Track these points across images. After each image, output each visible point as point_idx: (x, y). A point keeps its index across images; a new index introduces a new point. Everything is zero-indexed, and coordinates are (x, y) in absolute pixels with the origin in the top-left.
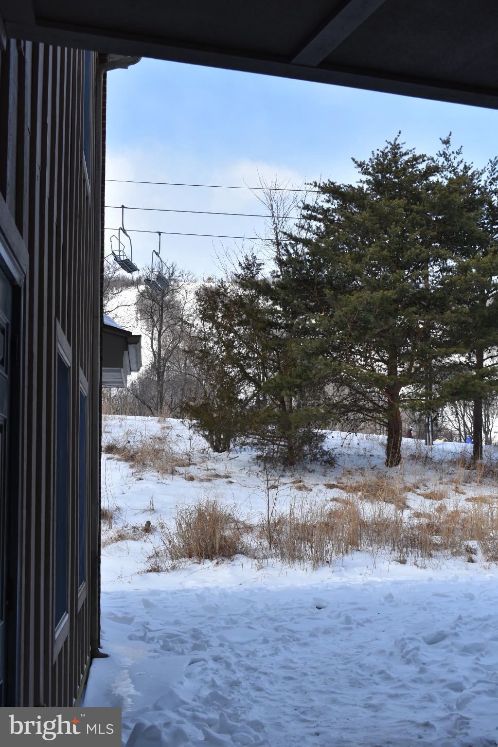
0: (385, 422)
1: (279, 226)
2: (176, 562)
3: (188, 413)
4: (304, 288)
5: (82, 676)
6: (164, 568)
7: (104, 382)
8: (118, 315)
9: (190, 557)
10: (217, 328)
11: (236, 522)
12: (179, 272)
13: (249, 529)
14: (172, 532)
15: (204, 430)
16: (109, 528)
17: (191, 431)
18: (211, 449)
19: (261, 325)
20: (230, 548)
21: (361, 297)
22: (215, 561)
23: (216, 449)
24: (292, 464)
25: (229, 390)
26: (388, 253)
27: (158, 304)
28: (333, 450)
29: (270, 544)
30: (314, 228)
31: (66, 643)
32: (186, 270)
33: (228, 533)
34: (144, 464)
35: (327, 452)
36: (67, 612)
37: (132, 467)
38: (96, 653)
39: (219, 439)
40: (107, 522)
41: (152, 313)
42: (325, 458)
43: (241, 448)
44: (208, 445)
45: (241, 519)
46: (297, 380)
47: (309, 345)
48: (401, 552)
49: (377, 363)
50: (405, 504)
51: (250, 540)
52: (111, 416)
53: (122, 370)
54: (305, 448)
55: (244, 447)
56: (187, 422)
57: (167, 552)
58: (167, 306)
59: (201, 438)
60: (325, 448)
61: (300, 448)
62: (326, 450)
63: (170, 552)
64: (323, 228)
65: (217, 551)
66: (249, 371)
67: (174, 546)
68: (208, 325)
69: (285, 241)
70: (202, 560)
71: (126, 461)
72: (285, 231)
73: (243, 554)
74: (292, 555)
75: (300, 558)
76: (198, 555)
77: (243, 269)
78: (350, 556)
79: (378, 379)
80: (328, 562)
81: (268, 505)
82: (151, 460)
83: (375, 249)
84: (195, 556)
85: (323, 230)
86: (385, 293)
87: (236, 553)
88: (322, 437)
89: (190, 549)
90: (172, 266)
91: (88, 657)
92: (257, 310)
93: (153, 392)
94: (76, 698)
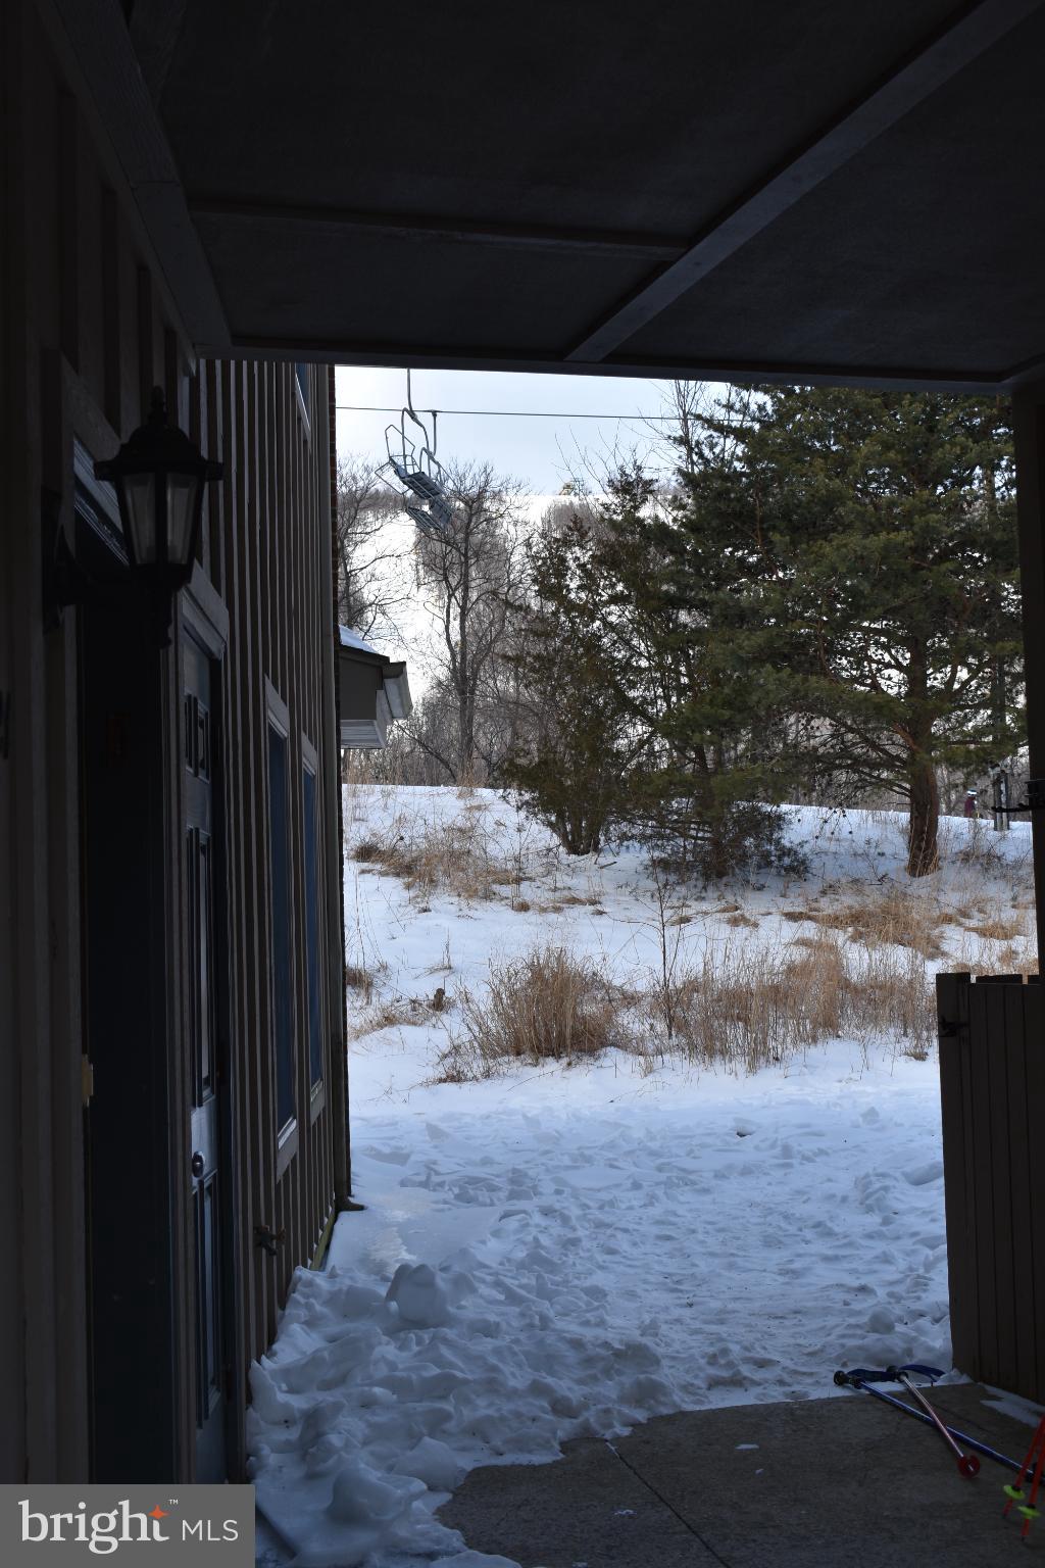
0: (905, 789)
1: (690, 399)
2: (491, 1062)
3: (513, 781)
4: (736, 527)
5: (320, 1232)
6: (470, 1075)
7: (344, 741)
8: (377, 573)
9: (518, 1054)
10: (567, 613)
11: (607, 987)
12: (499, 483)
13: (630, 1000)
14: (483, 1009)
15: (546, 811)
16: (367, 1003)
17: (523, 814)
18: (561, 849)
19: (654, 603)
20: (593, 1036)
21: (845, 546)
22: (565, 1061)
23: (573, 849)
24: (720, 875)
25: (594, 734)
26: (899, 457)
27: (458, 550)
28: (801, 844)
29: (670, 1028)
30: (753, 407)
31: (293, 1161)
32: (513, 480)
33: (589, 1009)
34: (432, 881)
35: (790, 850)
36: (295, 1118)
37: (408, 887)
38: (343, 1202)
39: (577, 828)
40: (363, 992)
41: (445, 569)
42: (787, 861)
43: (621, 844)
44: (556, 840)
45: (617, 982)
46: (724, 711)
47: (746, 642)
48: (919, 1038)
49: (886, 672)
50: (937, 948)
51: (631, 1022)
52: (365, 787)
53: (375, 722)
54: (747, 843)
55: (625, 843)
56: (513, 794)
57: (476, 1044)
58: (477, 555)
59: (542, 828)
60: (785, 842)
61: (737, 841)
62: (788, 845)
63: (481, 1047)
64: (769, 408)
65: (568, 1042)
66: (632, 694)
67: (487, 1034)
68: (551, 607)
69: (700, 433)
70: (541, 1060)
71: (398, 875)
72: (699, 411)
73: (618, 1047)
74: (708, 1047)
75: (725, 1052)
76: (532, 1050)
77: (617, 491)
78: (819, 1045)
79: (882, 707)
80: (777, 1059)
81: (664, 952)
82: (447, 874)
83: (871, 449)
84: (528, 1052)
85: (770, 412)
86: (892, 536)
87: (604, 1045)
88: (778, 821)
89: (517, 1039)
90: (485, 471)
91: (330, 1208)
92: (646, 574)
93: (453, 729)
94: (312, 1259)
